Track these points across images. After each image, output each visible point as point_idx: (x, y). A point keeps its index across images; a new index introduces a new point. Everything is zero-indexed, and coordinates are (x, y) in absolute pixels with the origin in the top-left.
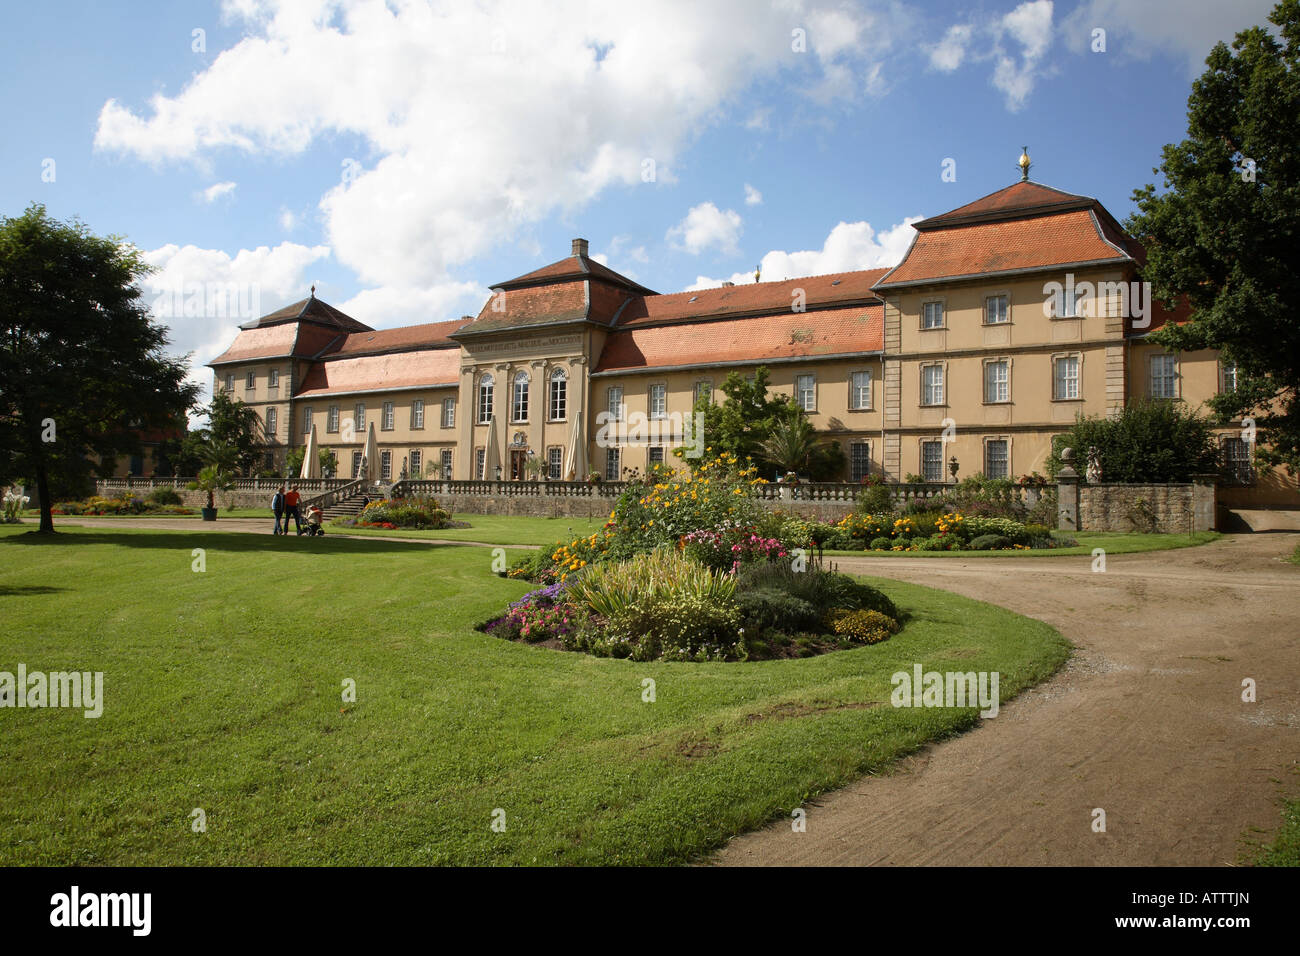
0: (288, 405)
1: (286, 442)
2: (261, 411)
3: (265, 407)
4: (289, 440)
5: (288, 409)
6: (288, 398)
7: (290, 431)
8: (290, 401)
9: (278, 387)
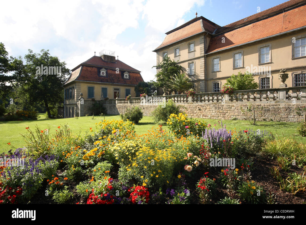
0: (203, 58)
1: (203, 78)
2: (185, 65)
3: (187, 63)
4: (205, 77)
5: (203, 60)
6: (203, 55)
7: (205, 72)
8: (204, 56)
9: (195, 51)
